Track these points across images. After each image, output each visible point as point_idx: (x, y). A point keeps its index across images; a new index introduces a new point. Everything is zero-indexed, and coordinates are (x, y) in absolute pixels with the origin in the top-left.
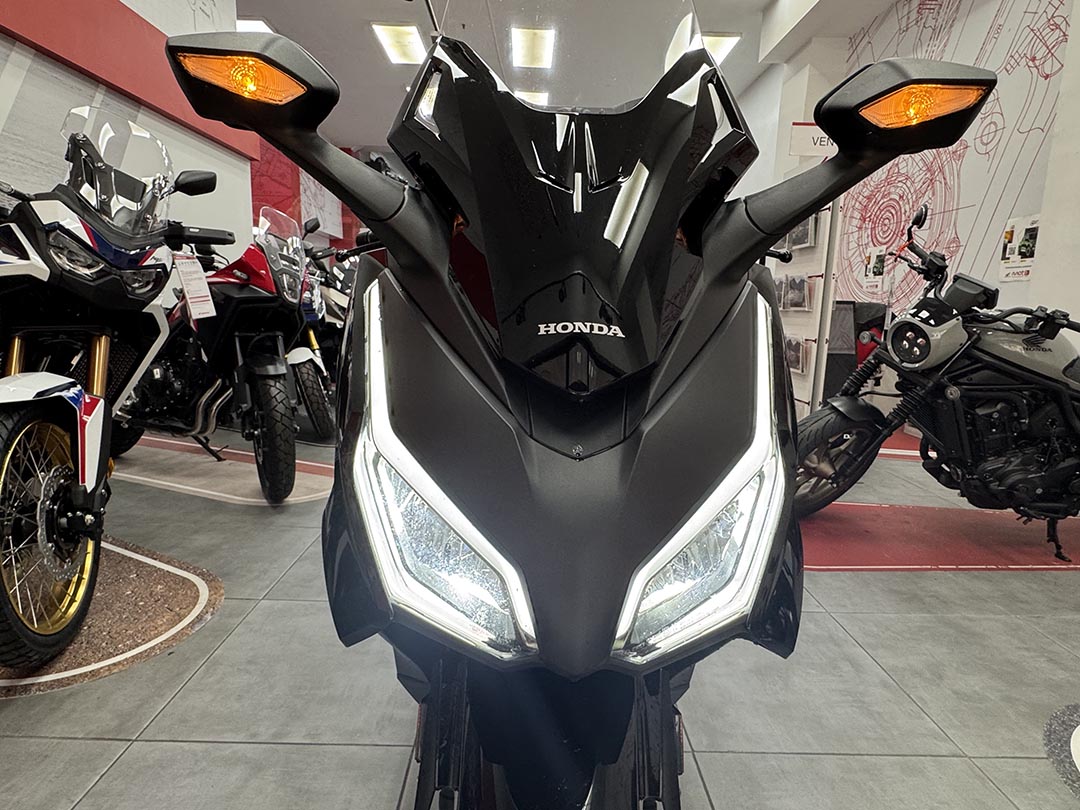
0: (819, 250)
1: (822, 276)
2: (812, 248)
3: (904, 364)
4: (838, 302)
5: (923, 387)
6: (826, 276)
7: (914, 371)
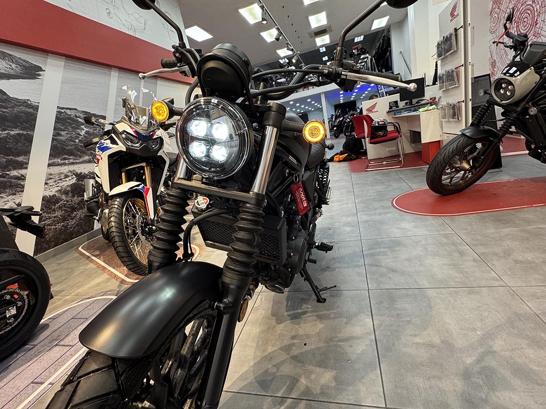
0: (459, 51)
1: (462, 65)
2: (455, 52)
3: (503, 102)
4: (475, 78)
5: (516, 112)
6: (465, 65)
7: (508, 105)
